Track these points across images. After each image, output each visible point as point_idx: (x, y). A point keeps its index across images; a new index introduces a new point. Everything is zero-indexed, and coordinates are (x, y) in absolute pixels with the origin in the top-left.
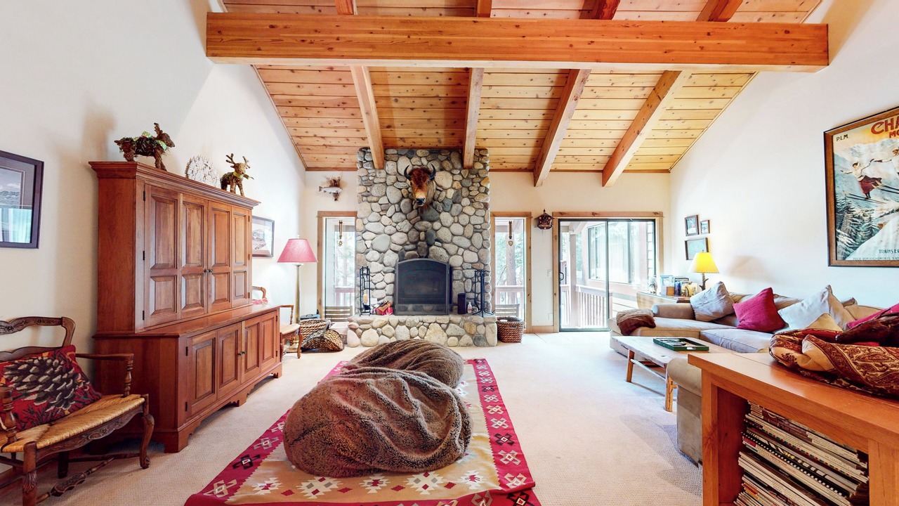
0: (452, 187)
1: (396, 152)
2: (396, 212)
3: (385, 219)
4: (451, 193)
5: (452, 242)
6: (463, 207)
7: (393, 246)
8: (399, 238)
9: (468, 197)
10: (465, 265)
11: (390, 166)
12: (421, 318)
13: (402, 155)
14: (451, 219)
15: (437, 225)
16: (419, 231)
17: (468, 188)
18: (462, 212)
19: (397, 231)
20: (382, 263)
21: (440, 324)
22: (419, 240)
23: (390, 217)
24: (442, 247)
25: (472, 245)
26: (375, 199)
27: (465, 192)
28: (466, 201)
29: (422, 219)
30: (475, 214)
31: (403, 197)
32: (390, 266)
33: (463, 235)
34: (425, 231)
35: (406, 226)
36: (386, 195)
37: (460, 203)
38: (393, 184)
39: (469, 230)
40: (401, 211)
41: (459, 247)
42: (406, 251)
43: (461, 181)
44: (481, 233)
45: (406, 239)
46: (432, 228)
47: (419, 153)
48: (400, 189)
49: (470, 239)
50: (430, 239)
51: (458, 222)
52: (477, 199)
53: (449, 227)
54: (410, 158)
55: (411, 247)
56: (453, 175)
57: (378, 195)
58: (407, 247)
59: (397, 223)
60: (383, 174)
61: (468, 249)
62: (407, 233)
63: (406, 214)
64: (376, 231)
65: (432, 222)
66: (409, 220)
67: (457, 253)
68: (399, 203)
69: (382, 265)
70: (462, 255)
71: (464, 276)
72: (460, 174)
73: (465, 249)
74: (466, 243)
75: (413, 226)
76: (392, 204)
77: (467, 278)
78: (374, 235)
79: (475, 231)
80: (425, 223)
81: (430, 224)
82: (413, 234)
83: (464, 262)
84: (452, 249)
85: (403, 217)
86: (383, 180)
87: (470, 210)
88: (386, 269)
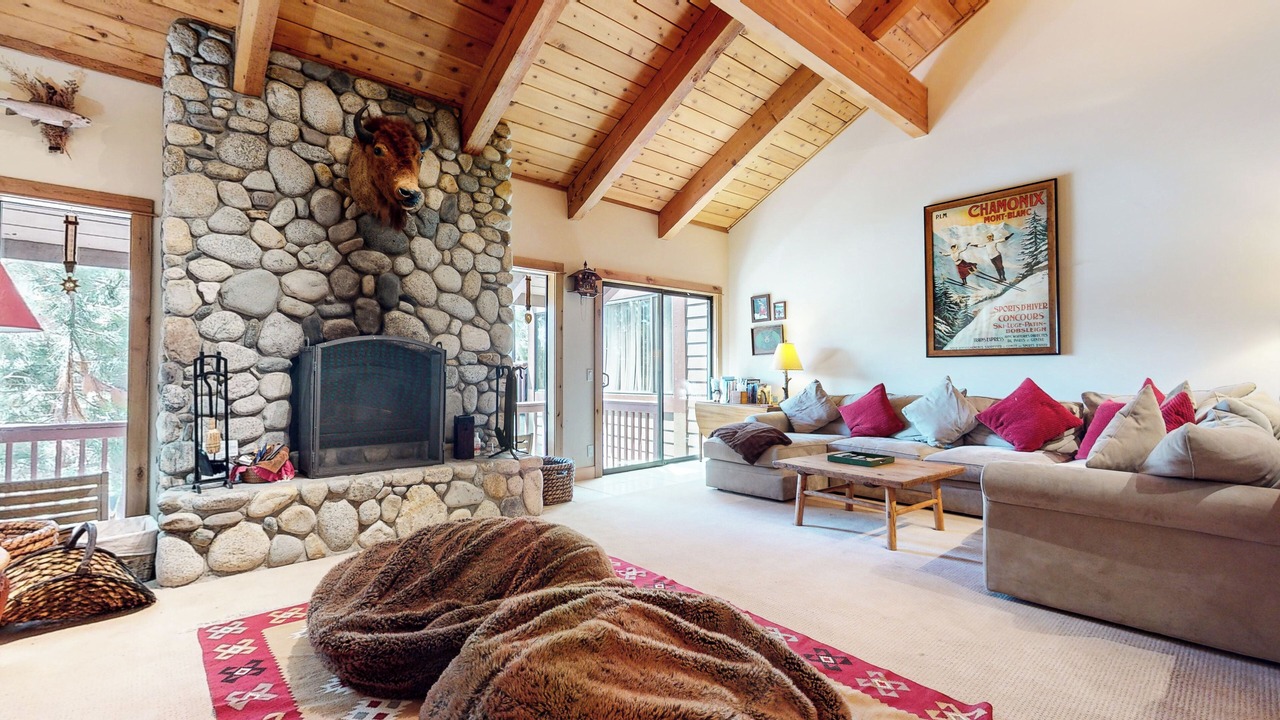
0: (438, 186)
1: (297, 65)
2: (297, 217)
3: (263, 231)
4: (436, 199)
5: (437, 305)
6: (462, 232)
7: (287, 303)
8: (306, 283)
9: (471, 213)
10: (467, 357)
11: (281, 97)
12: (388, 476)
13: (313, 78)
14: (436, 256)
15: (404, 264)
16: (362, 273)
17: (472, 194)
18: (460, 244)
19: (300, 266)
20: (254, 346)
21: (433, 485)
22: (361, 293)
23: (281, 229)
24: (416, 315)
25: (478, 313)
26: (234, 172)
27: (465, 203)
28: (467, 222)
29: (368, 245)
30: (484, 251)
31: (318, 184)
32: (279, 353)
33: (461, 292)
34: (376, 275)
35: (326, 255)
36: (266, 167)
37: (455, 223)
38: (289, 145)
39: (474, 284)
40: (311, 217)
41: (453, 316)
42: (327, 317)
43: (457, 177)
44: (495, 291)
45: (323, 288)
46: (393, 270)
47: (363, 86)
48: (311, 163)
49: (474, 301)
50: (387, 295)
51: (452, 264)
52: (489, 220)
53: (430, 272)
54: (338, 93)
55: (338, 308)
56: (442, 159)
57: (241, 161)
58: (327, 309)
59: (301, 246)
60: (259, 110)
61: (471, 322)
62: (328, 274)
63: (326, 228)
64: (238, 258)
65: (393, 254)
66: (335, 244)
67: (448, 331)
68: (306, 195)
69: (252, 352)
70: (459, 335)
71: (462, 378)
72: (456, 160)
73: (465, 322)
74: (466, 309)
75: (345, 260)
76: (285, 195)
77: (468, 384)
78: (229, 270)
79: (486, 286)
80: (376, 255)
81: (387, 260)
82: (346, 279)
83: (462, 348)
84: (438, 320)
85: (320, 232)
86: (259, 128)
87: (475, 241)
88: (265, 362)
